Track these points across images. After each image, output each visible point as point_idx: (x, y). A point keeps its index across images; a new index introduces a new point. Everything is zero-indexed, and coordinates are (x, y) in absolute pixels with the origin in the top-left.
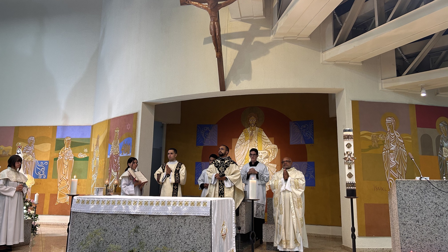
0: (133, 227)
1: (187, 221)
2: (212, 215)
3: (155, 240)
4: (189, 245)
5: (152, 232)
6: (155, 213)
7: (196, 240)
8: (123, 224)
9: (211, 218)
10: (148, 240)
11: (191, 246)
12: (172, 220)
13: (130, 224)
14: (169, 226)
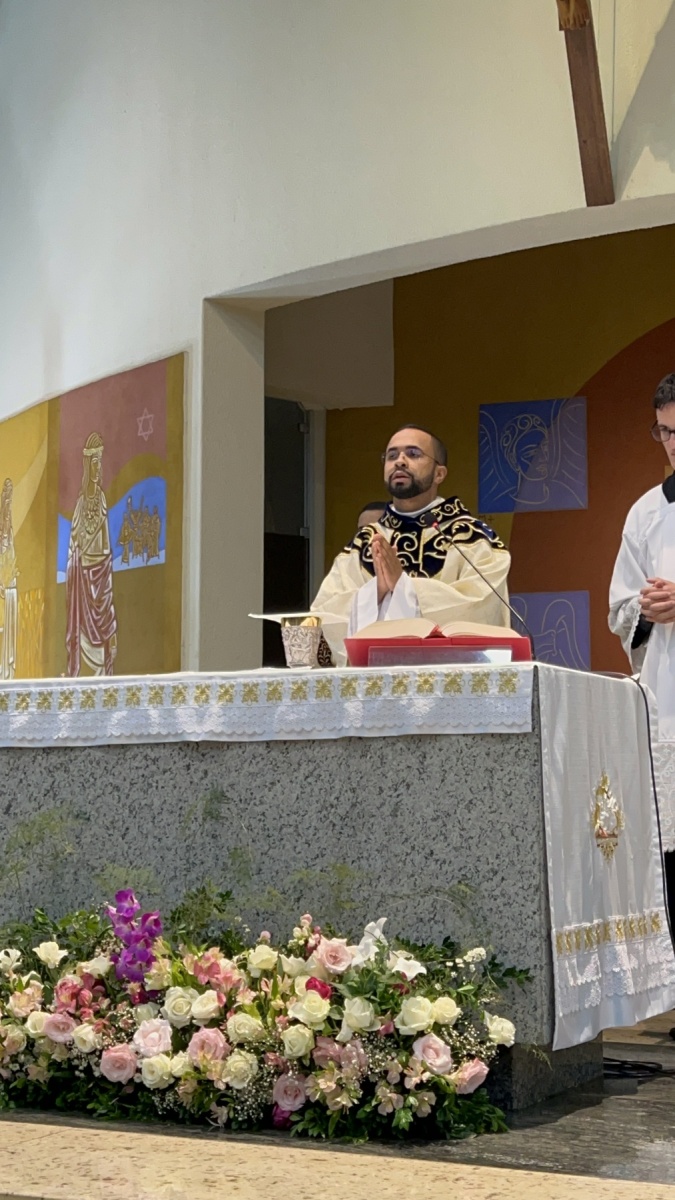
0: (201, 795)
1: (434, 761)
2: (545, 733)
3: (298, 850)
4: (444, 862)
5: (281, 817)
6: (292, 732)
7: (476, 840)
8: (157, 787)
9: (537, 741)
10: (266, 848)
11: (456, 866)
12: (363, 760)
13: (184, 785)
14: (354, 785)
